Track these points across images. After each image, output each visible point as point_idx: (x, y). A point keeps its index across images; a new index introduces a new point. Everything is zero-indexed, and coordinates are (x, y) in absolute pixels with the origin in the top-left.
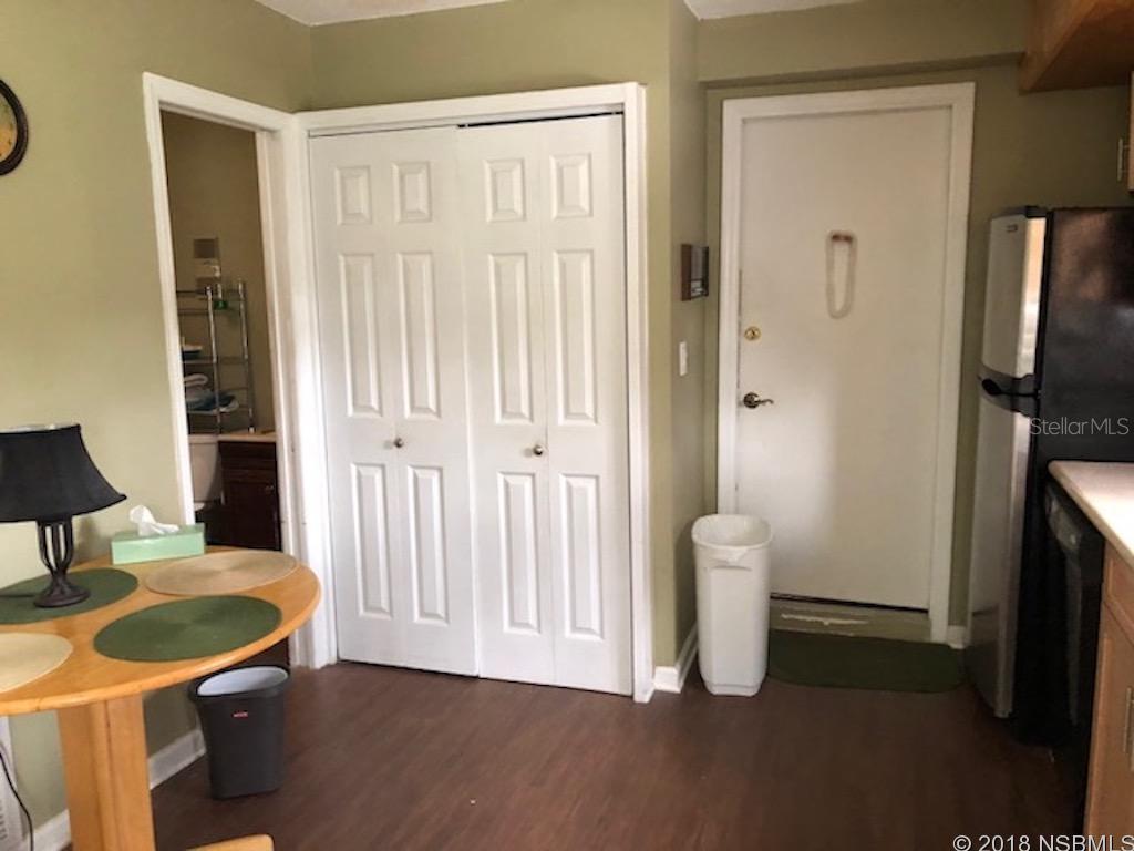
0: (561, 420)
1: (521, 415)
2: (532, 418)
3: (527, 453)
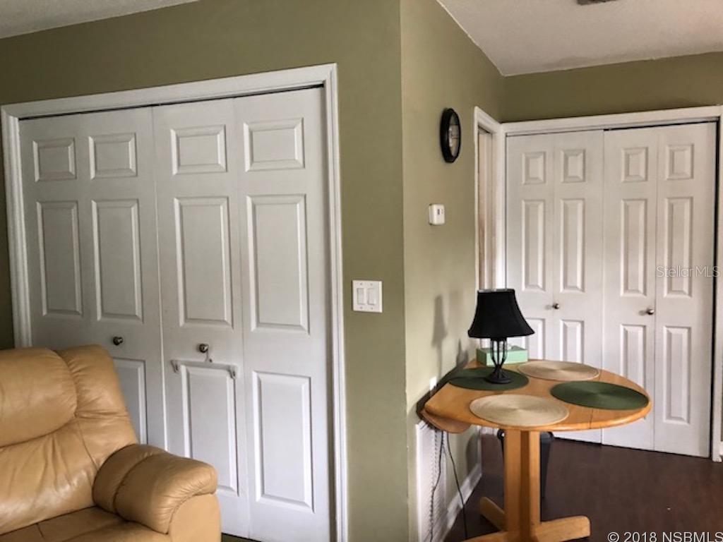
0: (665, 294)
1: (638, 291)
2: (645, 293)
3: (642, 313)
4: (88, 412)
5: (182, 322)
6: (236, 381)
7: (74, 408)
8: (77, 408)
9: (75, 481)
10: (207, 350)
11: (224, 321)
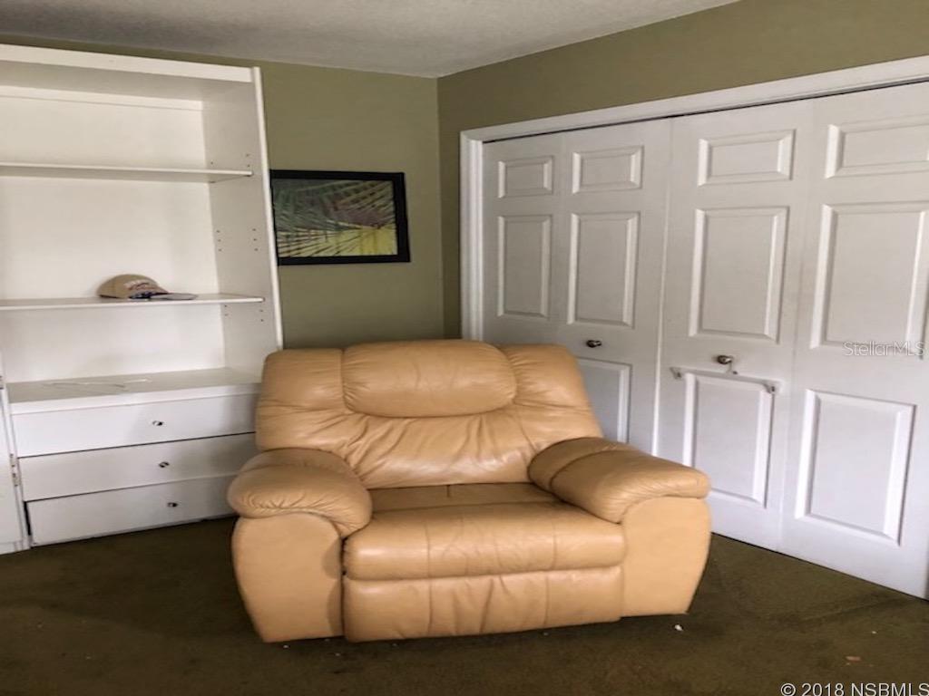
4: (529, 401)
5: (693, 331)
6: (777, 397)
7: (512, 396)
8: (516, 397)
9: (505, 458)
10: (730, 362)
11: (764, 336)
